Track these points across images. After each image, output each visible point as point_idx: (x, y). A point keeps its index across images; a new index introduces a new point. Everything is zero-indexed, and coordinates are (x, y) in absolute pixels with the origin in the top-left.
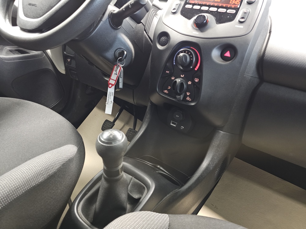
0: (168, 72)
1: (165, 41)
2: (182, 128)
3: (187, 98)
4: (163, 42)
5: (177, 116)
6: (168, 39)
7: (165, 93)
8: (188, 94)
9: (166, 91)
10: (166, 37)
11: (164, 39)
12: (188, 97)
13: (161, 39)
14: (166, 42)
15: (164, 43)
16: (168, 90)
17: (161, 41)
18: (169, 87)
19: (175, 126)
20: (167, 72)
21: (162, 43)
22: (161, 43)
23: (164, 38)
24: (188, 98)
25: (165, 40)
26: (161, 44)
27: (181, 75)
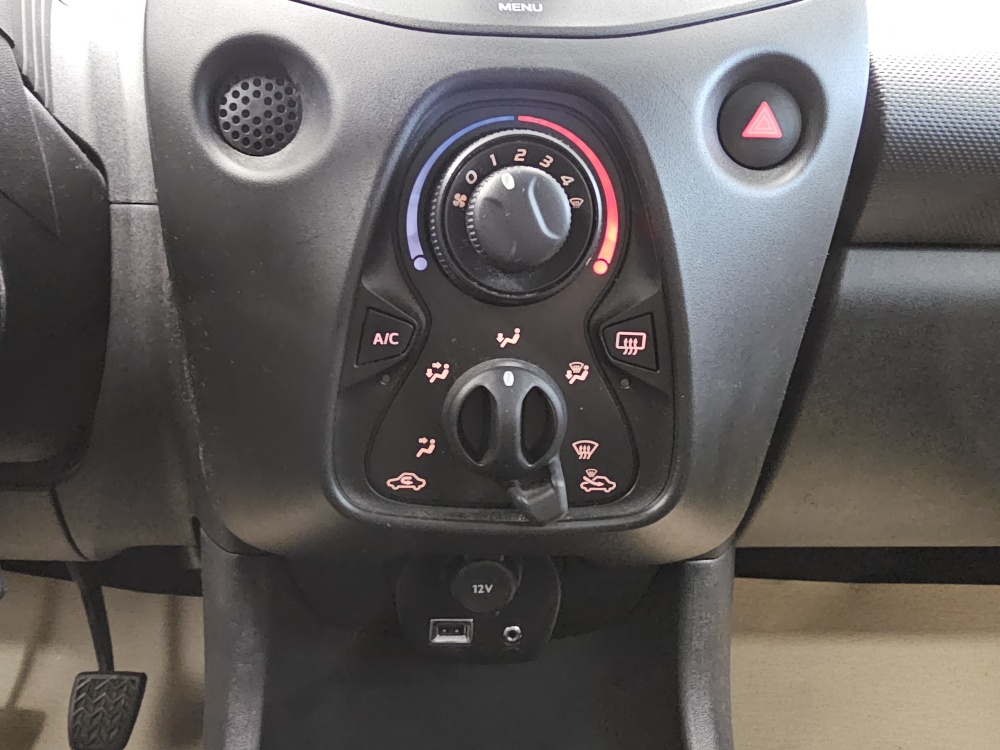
0: (390, 337)
1: (268, 114)
2: (512, 634)
3: (588, 481)
4: (257, 120)
5: (479, 589)
6: (288, 91)
7: (405, 496)
8: (584, 452)
9: (406, 480)
10: (264, 82)
11: (257, 94)
12: (591, 473)
13: (230, 99)
14: (278, 121)
15: (269, 129)
16: (421, 467)
17: (236, 119)
18: (423, 440)
19: (462, 639)
20: (378, 338)
21: (245, 128)
22: (235, 134)
23: (252, 88)
24: (592, 481)
25: (268, 101)
26: (246, 141)
27: (500, 338)
